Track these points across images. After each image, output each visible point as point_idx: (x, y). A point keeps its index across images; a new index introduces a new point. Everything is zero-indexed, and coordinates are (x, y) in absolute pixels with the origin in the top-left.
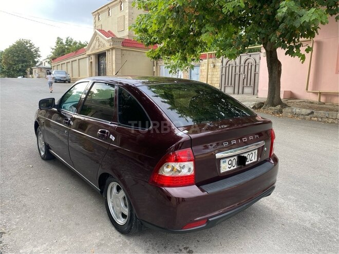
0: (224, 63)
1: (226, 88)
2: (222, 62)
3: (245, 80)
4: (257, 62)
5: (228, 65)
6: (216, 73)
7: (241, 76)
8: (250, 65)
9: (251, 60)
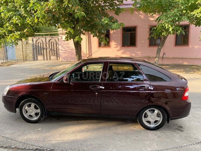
0: (34, 42)
1: (38, 56)
2: (33, 40)
3: (51, 52)
4: (57, 41)
5: (37, 43)
6: (29, 47)
7: (48, 49)
8: (53, 43)
9: (53, 40)
